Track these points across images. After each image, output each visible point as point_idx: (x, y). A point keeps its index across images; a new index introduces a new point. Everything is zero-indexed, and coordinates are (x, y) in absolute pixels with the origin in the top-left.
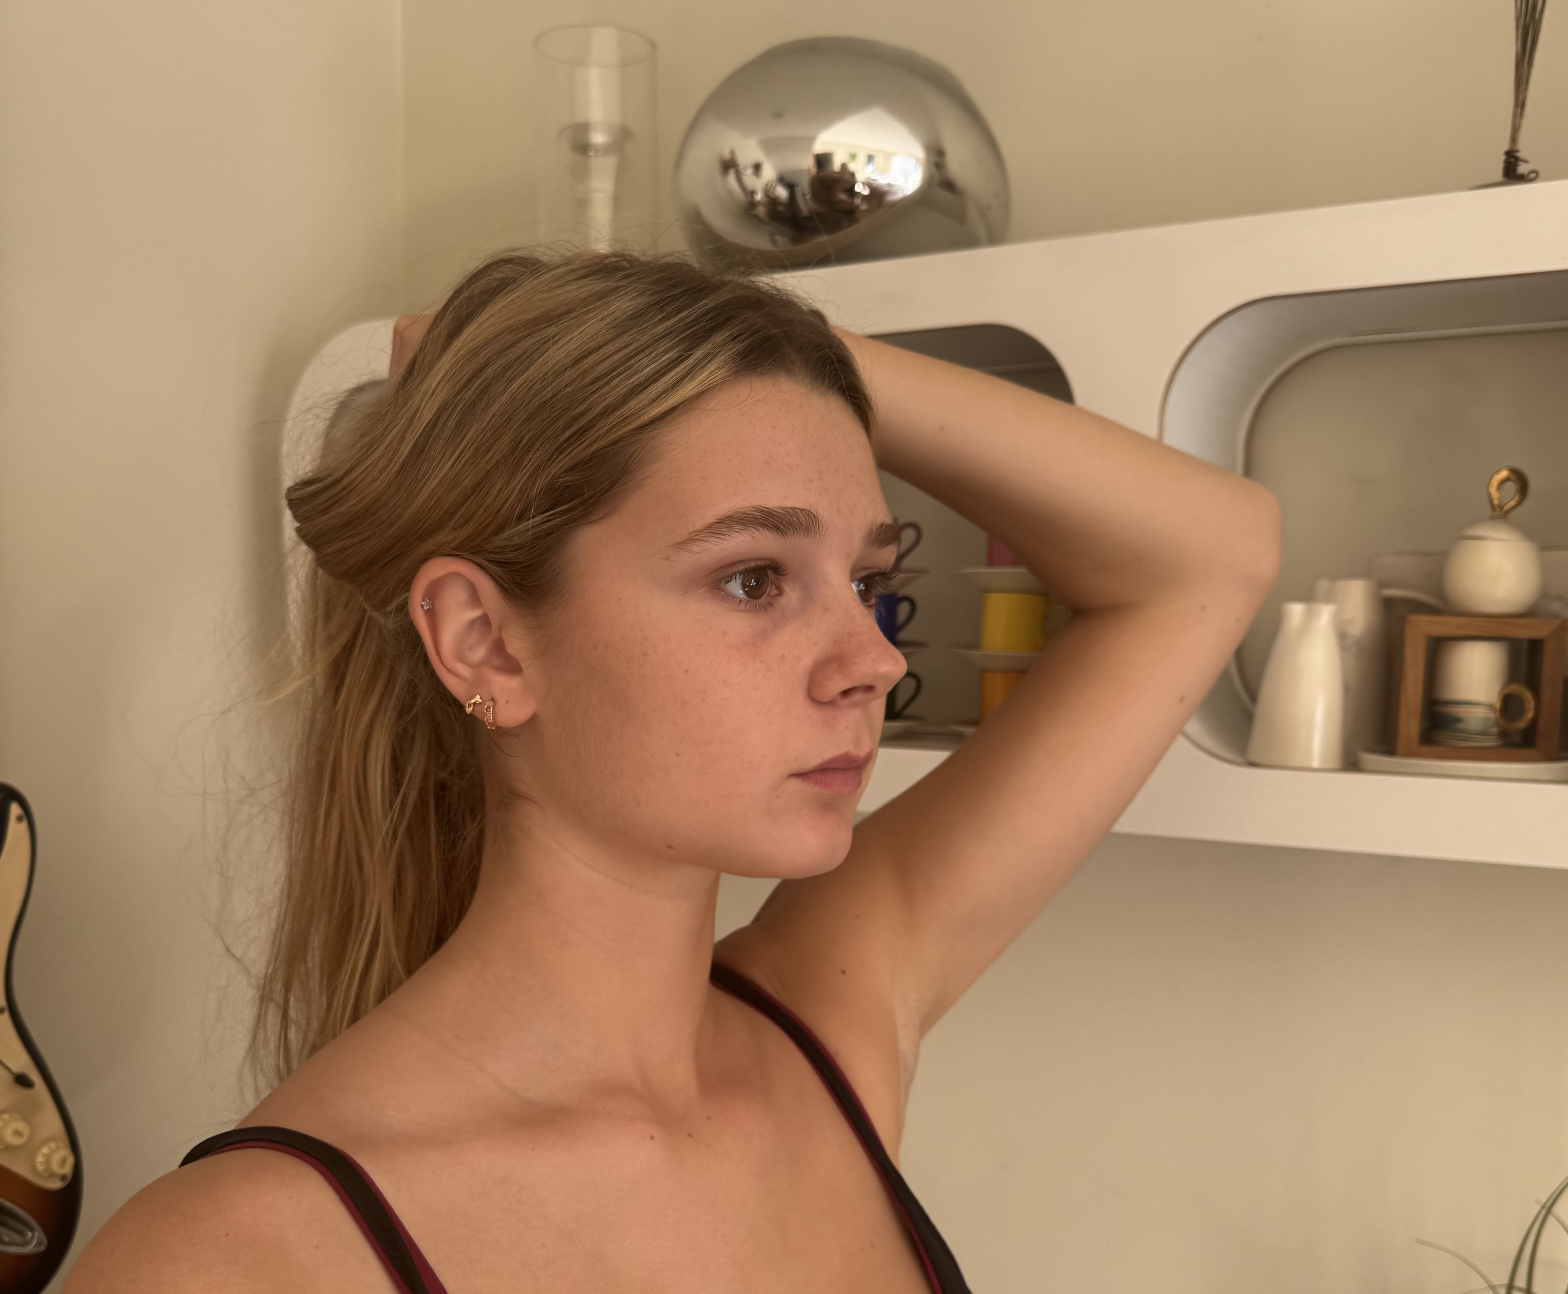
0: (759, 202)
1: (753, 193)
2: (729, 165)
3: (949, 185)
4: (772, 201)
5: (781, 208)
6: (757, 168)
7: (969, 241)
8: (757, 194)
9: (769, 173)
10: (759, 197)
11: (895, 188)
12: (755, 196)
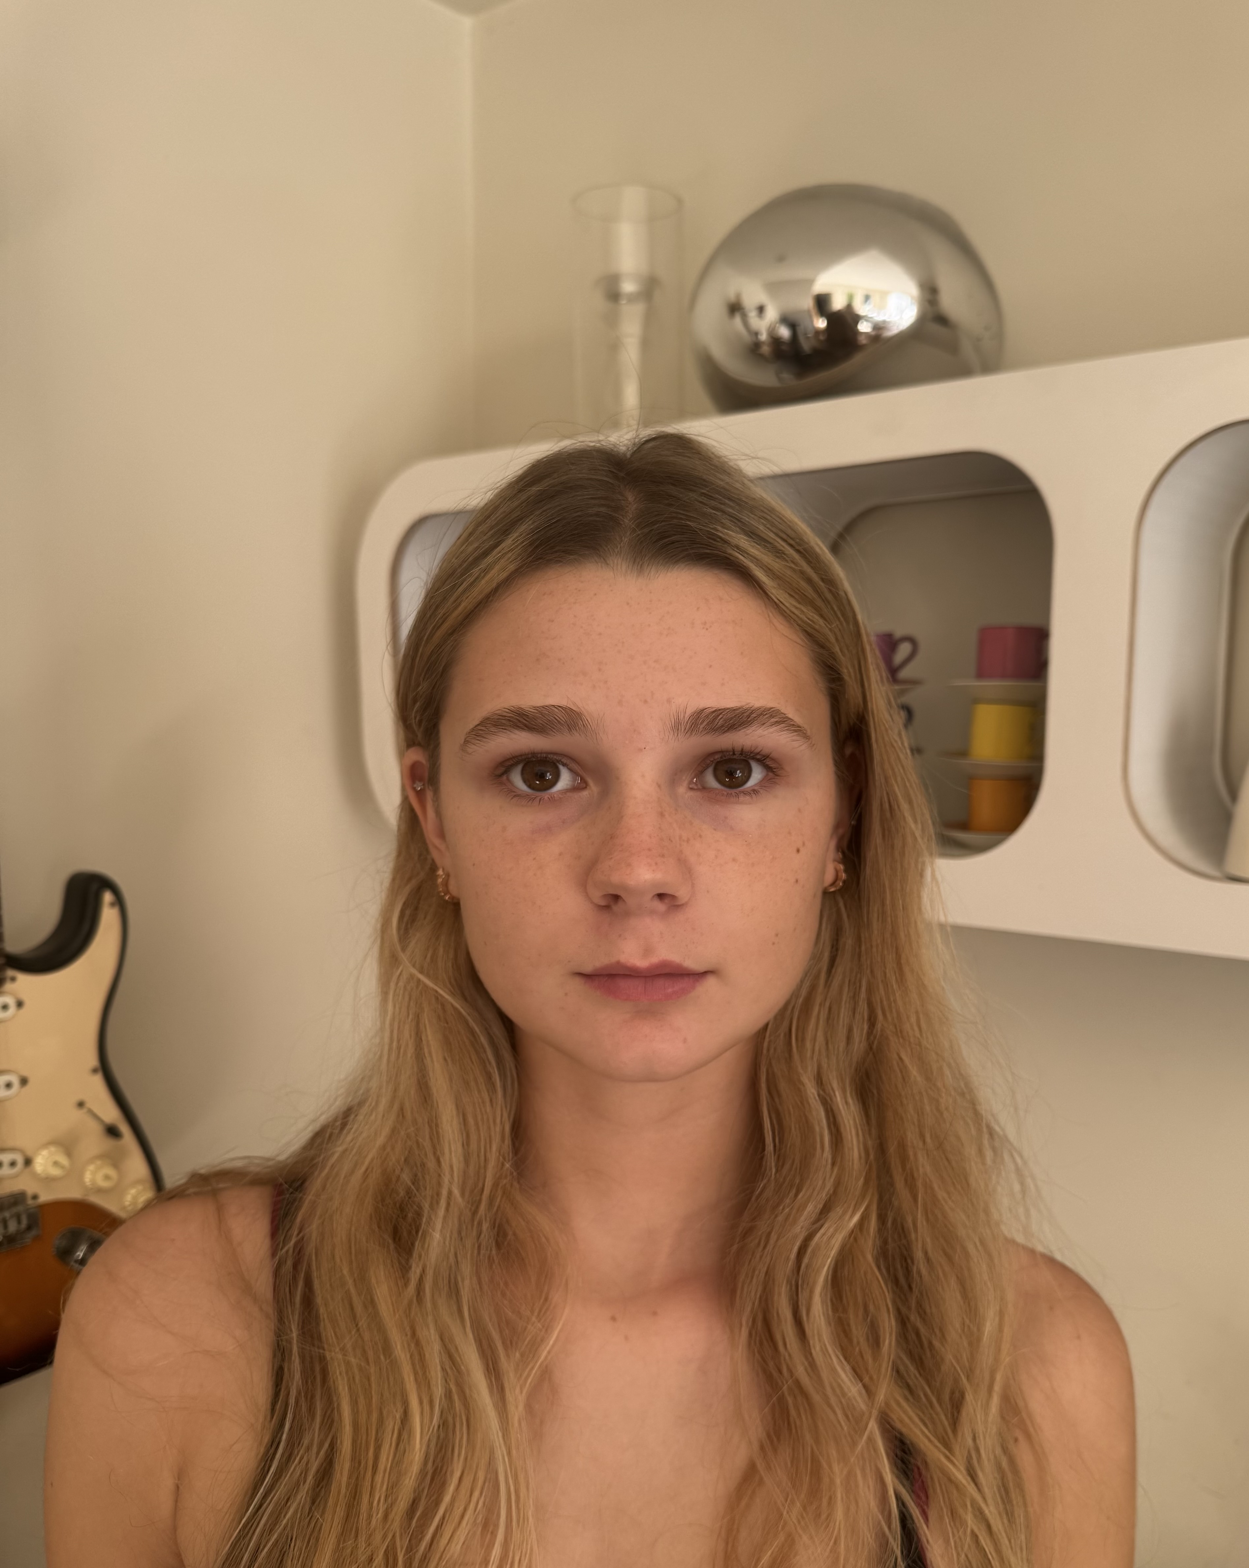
0: (763, 343)
1: (756, 334)
2: (735, 308)
3: (942, 320)
4: (776, 341)
5: (784, 348)
6: (761, 309)
7: (962, 371)
8: (762, 335)
9: (772, 314)
10: (764, 337)
11: (892, 325)
12: (759, 337)
